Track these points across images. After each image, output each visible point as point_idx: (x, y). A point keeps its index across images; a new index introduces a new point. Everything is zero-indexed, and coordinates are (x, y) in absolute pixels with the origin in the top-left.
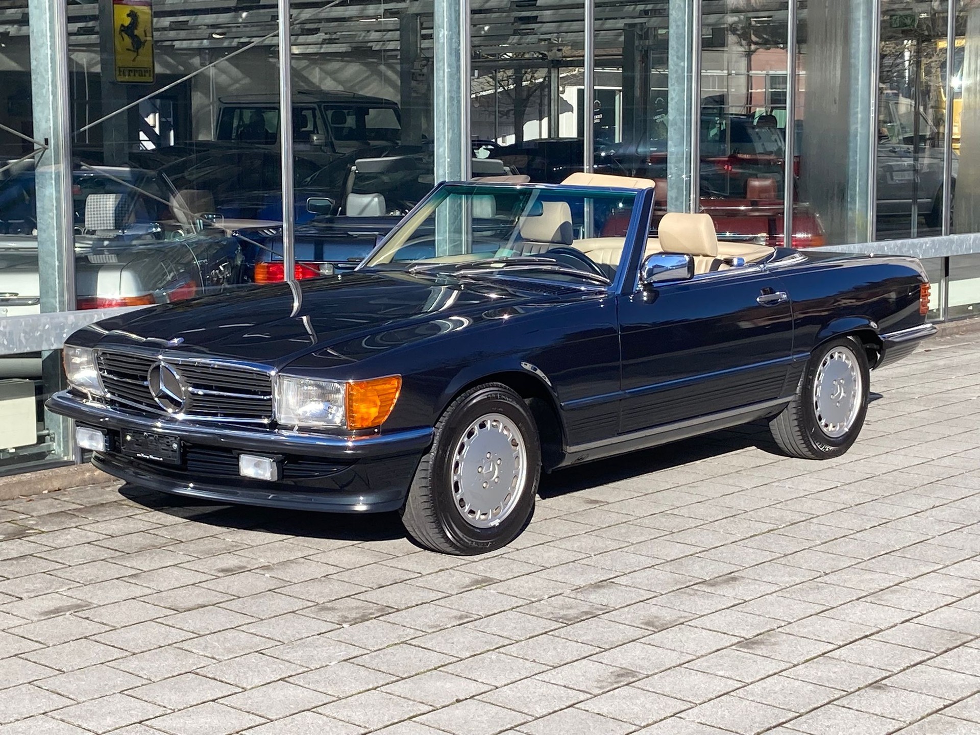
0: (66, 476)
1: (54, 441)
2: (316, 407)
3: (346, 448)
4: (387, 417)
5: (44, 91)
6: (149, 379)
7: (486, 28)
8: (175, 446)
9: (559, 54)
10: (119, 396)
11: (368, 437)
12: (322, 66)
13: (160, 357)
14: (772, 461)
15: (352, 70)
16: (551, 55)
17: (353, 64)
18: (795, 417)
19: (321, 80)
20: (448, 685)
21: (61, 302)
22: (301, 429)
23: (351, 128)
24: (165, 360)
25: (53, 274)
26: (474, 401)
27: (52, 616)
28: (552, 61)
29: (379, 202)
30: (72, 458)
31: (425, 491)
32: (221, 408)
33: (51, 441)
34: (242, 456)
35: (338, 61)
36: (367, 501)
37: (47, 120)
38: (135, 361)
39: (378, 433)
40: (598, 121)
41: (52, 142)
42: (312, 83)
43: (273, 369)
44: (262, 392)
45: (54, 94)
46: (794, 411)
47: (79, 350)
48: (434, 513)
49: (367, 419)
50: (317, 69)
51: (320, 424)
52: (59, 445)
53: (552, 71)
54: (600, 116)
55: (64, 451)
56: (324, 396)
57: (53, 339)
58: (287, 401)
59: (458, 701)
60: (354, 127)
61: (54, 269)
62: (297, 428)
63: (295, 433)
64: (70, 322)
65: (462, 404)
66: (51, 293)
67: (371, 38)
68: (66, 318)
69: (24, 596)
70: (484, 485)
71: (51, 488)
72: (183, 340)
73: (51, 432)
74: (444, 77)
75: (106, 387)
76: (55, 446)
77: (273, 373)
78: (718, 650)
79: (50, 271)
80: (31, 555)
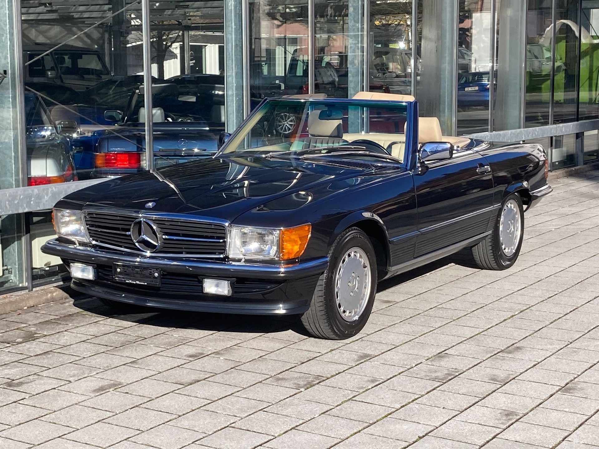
0: (37, 297)
1: (11, 273)
2: (254, 246)
3: (279, 272)
4: (303, 251)
5: (3, 38)
6: (131, 230)
7: (157, 4)
8: (156, 275)
9: (189, 22)
10: (101, 242)
11: (292, 265)
12: (37, 28)
13: (140, 215)
14: (472, 272)
15: (55, 30)
16: (184, 23)
17: (56, 27)
18: (490, 244)
19: (36, 37)
20: (405, 427)
21: (17, 181)
22: (246, 261)
23: (68, 67)
24: (144, 217)
25: (11, 162)
26: (347, 240)
27: (102, 392)
28: (185, 26)
29: (161, 113)
30: (26, 284)
31: (322, 299)
32: (185, 248)
33: (9, 273)
34: (206, 280)
35: (46, 25)
36: (285, 307)
37: (6, 58)
38: (119, 218)
39: (298, 262)
40: (192, 64)
41: (9, 72)
42: (30, 39)
43: (227, 222)
44: (217, 237)
45: (12, 40)
46: (490, 240)
47: (67, 212)
48: (327, 313)
49: (291, 253)
50: (34, 30)
51: (261, 257)
52: (15, 276)
53: (185, 33)
54: (194, 61)
55: (19, 280)
56: (261, 238)
57: (25, 205)
58: (235, 242)
59: (420, 438)
60: (70, 67)
61: (11, 158)
62: (243, 260)
63: (242, 263)
64: (35, 193)
65: (341, 242)
66: (8, 174)
67: (79, 10)
68: (33, 191)
69: (71, 379)
70: (351, 293)
71: (28, 305)
72: (155, 204)
73: (9, 267)
74: (232, 31)
75: (91, 236)
76: (12, 277)
77: (227, 224)
78: (552, 396)
79: (8, 160)
80: (51, 351)
